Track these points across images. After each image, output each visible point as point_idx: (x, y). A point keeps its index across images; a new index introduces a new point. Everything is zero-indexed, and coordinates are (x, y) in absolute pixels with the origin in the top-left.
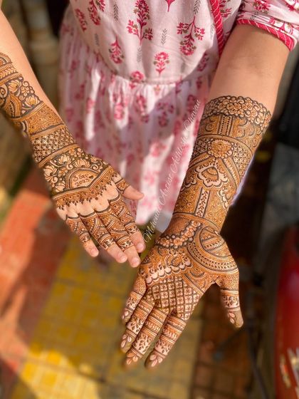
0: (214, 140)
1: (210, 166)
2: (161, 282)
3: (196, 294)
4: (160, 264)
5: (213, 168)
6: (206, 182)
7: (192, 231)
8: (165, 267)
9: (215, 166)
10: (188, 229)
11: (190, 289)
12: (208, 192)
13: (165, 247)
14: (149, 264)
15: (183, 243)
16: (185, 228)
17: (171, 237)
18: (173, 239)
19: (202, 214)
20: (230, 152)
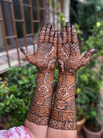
0: (42, 105)
1: (44, 93)
2: (50, 49)
3: (39, 51)
4: (53, 54)
5: (42, 92)
6: (45, 86)
7: (49, 66)
8: (51, 54)
9: (42, 93)
10: (50, 66)
11: (41, 51)
12: (44, 83)
13: (54, 59)
14: (56, 52)
15: (50, 62)
16: (51, 66)
17: (54, 62)
18: (53, 62)
19: (46, 73)
20: (37, 100)
